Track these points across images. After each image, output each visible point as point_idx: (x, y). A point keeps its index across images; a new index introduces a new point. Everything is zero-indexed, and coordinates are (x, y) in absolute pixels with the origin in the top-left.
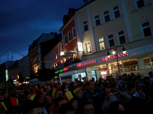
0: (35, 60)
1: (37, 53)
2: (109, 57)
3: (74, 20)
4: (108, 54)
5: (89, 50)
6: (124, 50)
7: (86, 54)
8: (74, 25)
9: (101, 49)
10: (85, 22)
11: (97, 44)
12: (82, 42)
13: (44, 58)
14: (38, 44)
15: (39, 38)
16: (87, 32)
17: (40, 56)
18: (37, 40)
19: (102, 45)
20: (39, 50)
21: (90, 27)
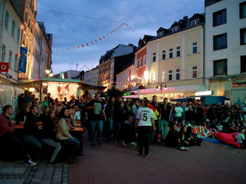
0: (106, 75)
1: (110, 68)
2: (157, 89)
3: (146, 49)
4: (157, 88)
5: (154, 79)
6: (166, 87)
7: (151, 83)
8: (146, 54)
9: (163, 81)
10: (154, 54)
11: (160, 76)
12: (149, 71)
13: (117, 76)
14: (112, 57)
15: (113, 49)
16: (154, 63)
17: (112, 72)
18: (111, 50)
19: (163, 78)
20: (112, 65)
21: (157, 59)
